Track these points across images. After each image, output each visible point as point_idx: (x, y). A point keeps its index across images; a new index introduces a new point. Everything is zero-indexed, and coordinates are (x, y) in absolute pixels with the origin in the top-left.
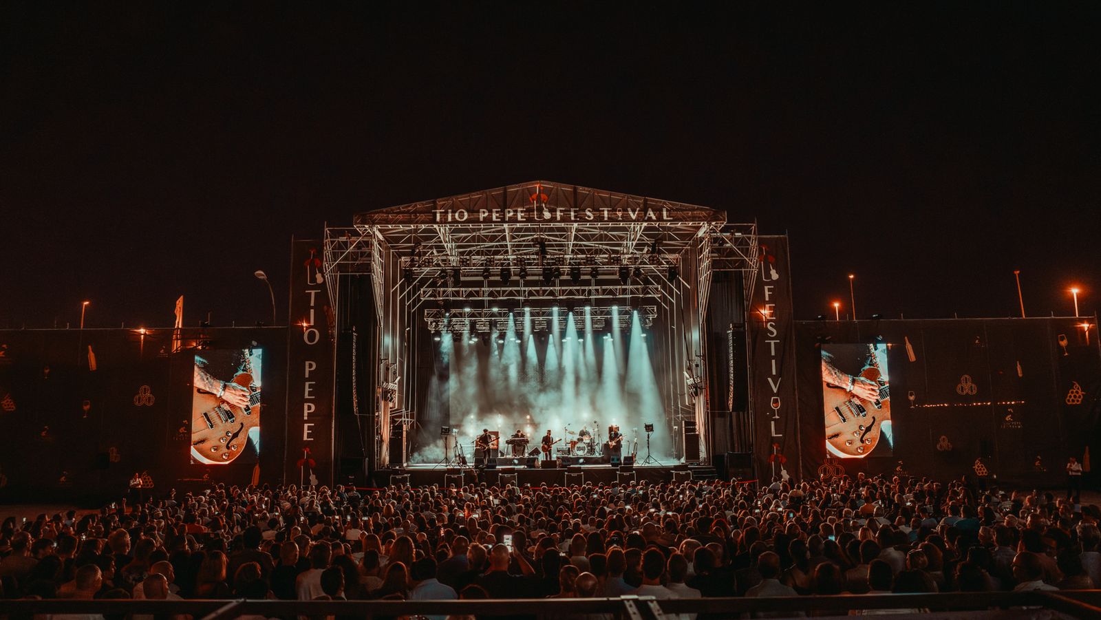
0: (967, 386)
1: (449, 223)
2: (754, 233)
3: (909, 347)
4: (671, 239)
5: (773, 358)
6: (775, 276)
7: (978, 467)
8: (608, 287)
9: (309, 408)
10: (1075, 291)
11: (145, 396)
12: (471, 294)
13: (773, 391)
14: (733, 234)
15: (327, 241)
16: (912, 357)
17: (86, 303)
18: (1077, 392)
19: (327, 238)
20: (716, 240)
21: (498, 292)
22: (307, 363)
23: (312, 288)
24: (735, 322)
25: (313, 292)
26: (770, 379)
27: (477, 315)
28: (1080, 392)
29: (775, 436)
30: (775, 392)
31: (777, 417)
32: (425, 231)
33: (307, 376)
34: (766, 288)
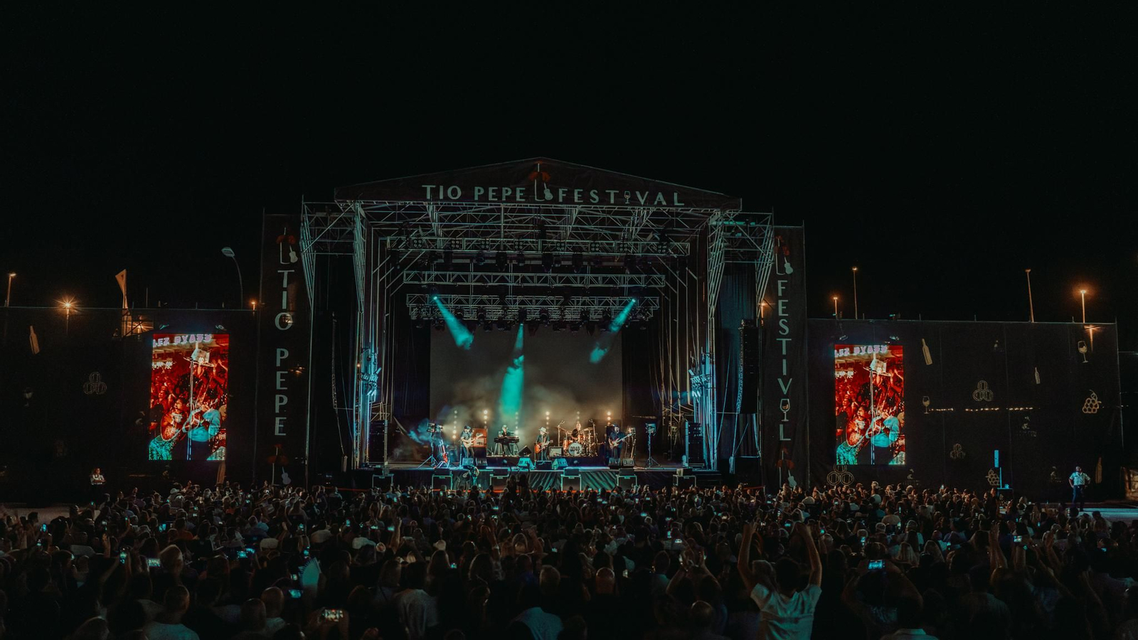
0: (982, 391)
1: (441, 200)
2: (771, 223)
3: (926, 349)
4: (680, 225)
5: (784, 357)
6: (789, 269)
7: (992, 476)
8: (609, 276)
9: (281, 400)
10: (1083, 292)
11: (95, 384)
12: (458, 279)
13: (782, 392)
14: (747, 223)
15: (305, 217)
16: (929, 361)
17: (13, 275)
18: (1093, 401)
19: (304, 213)
20: (729, 228)
21: (489, 277)
22: (279, 351)
23: (285, 268)
24: (746, 317)
25: (286, 273)
26: (780, 380)
27: (464, 302)
28: (1096, 401)
29: (783, 439)
30: (785, 393)
31: (785, 420)
32: (411, 208)
33: (278, 364)
34: (780, 282)
